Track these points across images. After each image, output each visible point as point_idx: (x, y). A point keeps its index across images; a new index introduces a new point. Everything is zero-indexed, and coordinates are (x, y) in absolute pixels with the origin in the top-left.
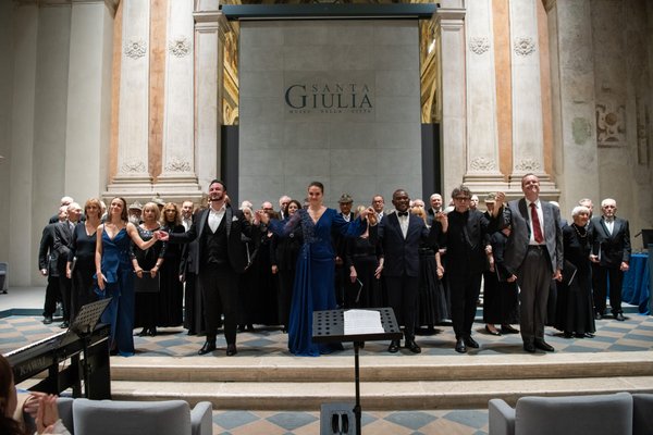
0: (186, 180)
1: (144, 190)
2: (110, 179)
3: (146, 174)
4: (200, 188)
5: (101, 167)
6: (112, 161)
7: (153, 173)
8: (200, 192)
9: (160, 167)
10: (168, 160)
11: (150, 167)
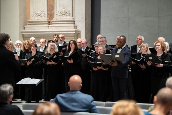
0: (68, 22)
1: (44, 29)
2: (26, 22)
3: (45, 19)
4: (75, 27)
5: (20, 15)
6: (28, 11)
7: (50, 18)
8: (74, 30)
9: (54, 13)
10: (58, 10)
11: (47, 14)
